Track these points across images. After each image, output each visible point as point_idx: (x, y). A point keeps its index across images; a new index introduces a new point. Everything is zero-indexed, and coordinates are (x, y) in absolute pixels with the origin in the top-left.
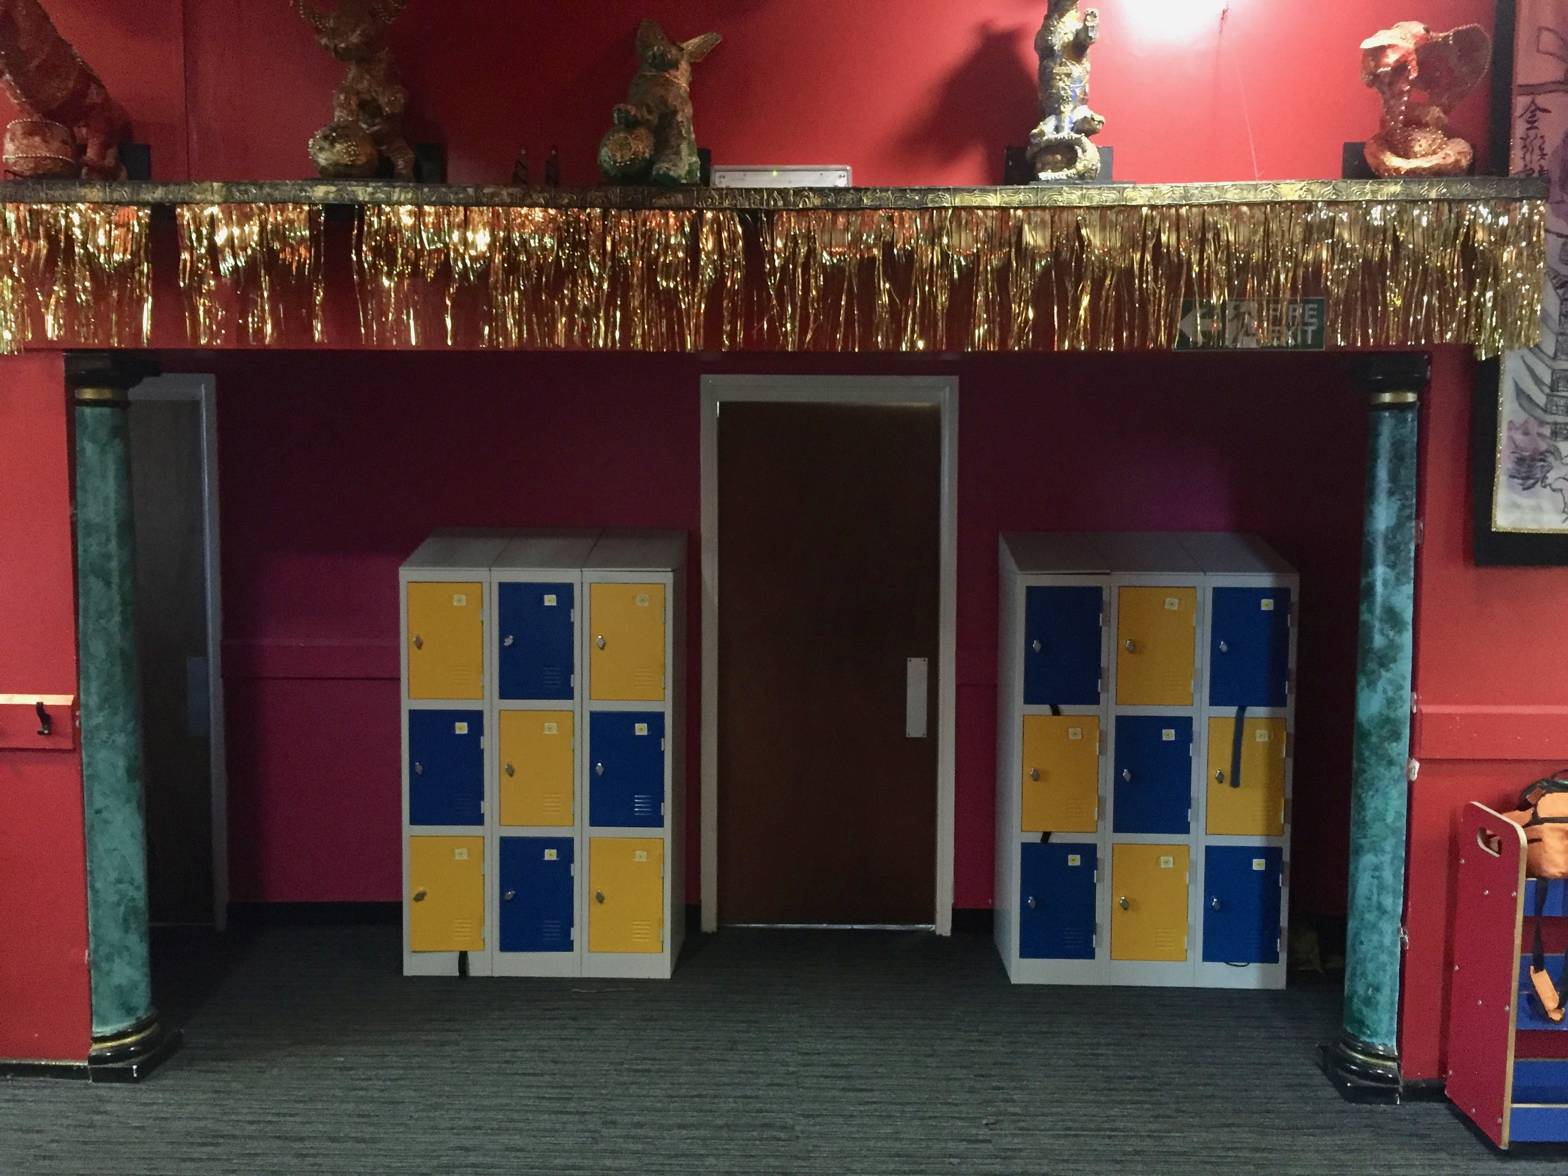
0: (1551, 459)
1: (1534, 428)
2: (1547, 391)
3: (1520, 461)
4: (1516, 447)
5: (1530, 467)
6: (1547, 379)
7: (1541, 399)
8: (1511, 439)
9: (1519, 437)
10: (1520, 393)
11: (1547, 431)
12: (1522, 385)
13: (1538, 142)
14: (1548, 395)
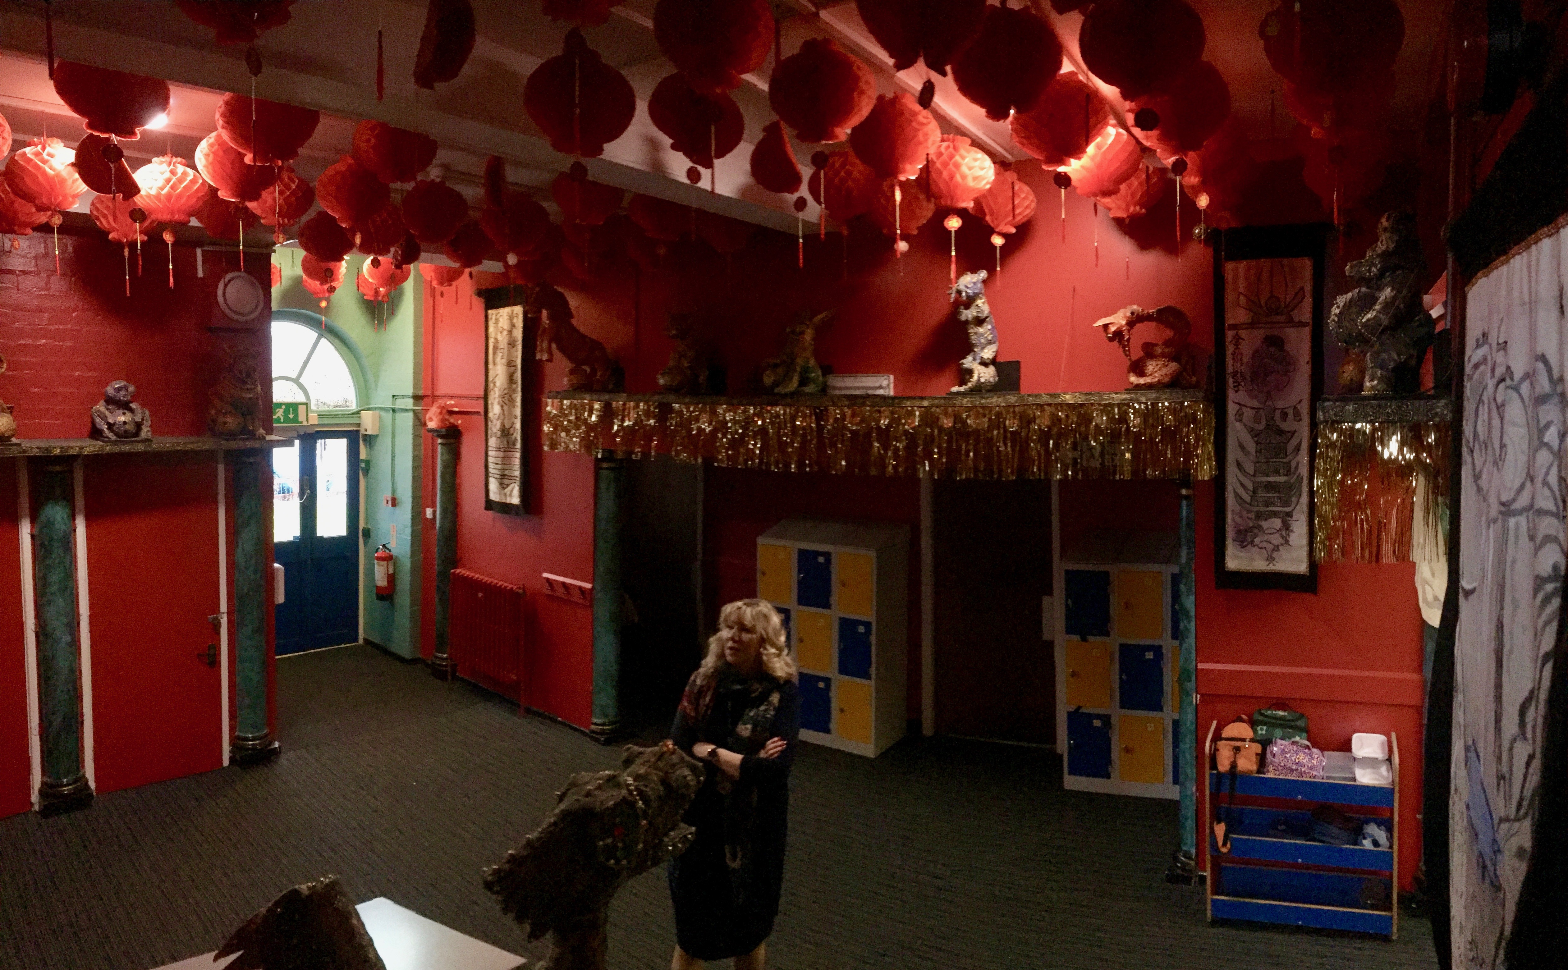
0: (1256, 531)
1: (1244, 513)
2: (1251, 493)
3: (1238, 532)
4: (1236, 525)
5: (1246, 535)
6: (1250, 487)
7: (1247, 498)
8: (1233, 520)
9: (1238, 519)
10: (1236, 495)
11: (1252, 516)
12: (1238, 491)
13: (1239, 357)
14: (1251, 496)
